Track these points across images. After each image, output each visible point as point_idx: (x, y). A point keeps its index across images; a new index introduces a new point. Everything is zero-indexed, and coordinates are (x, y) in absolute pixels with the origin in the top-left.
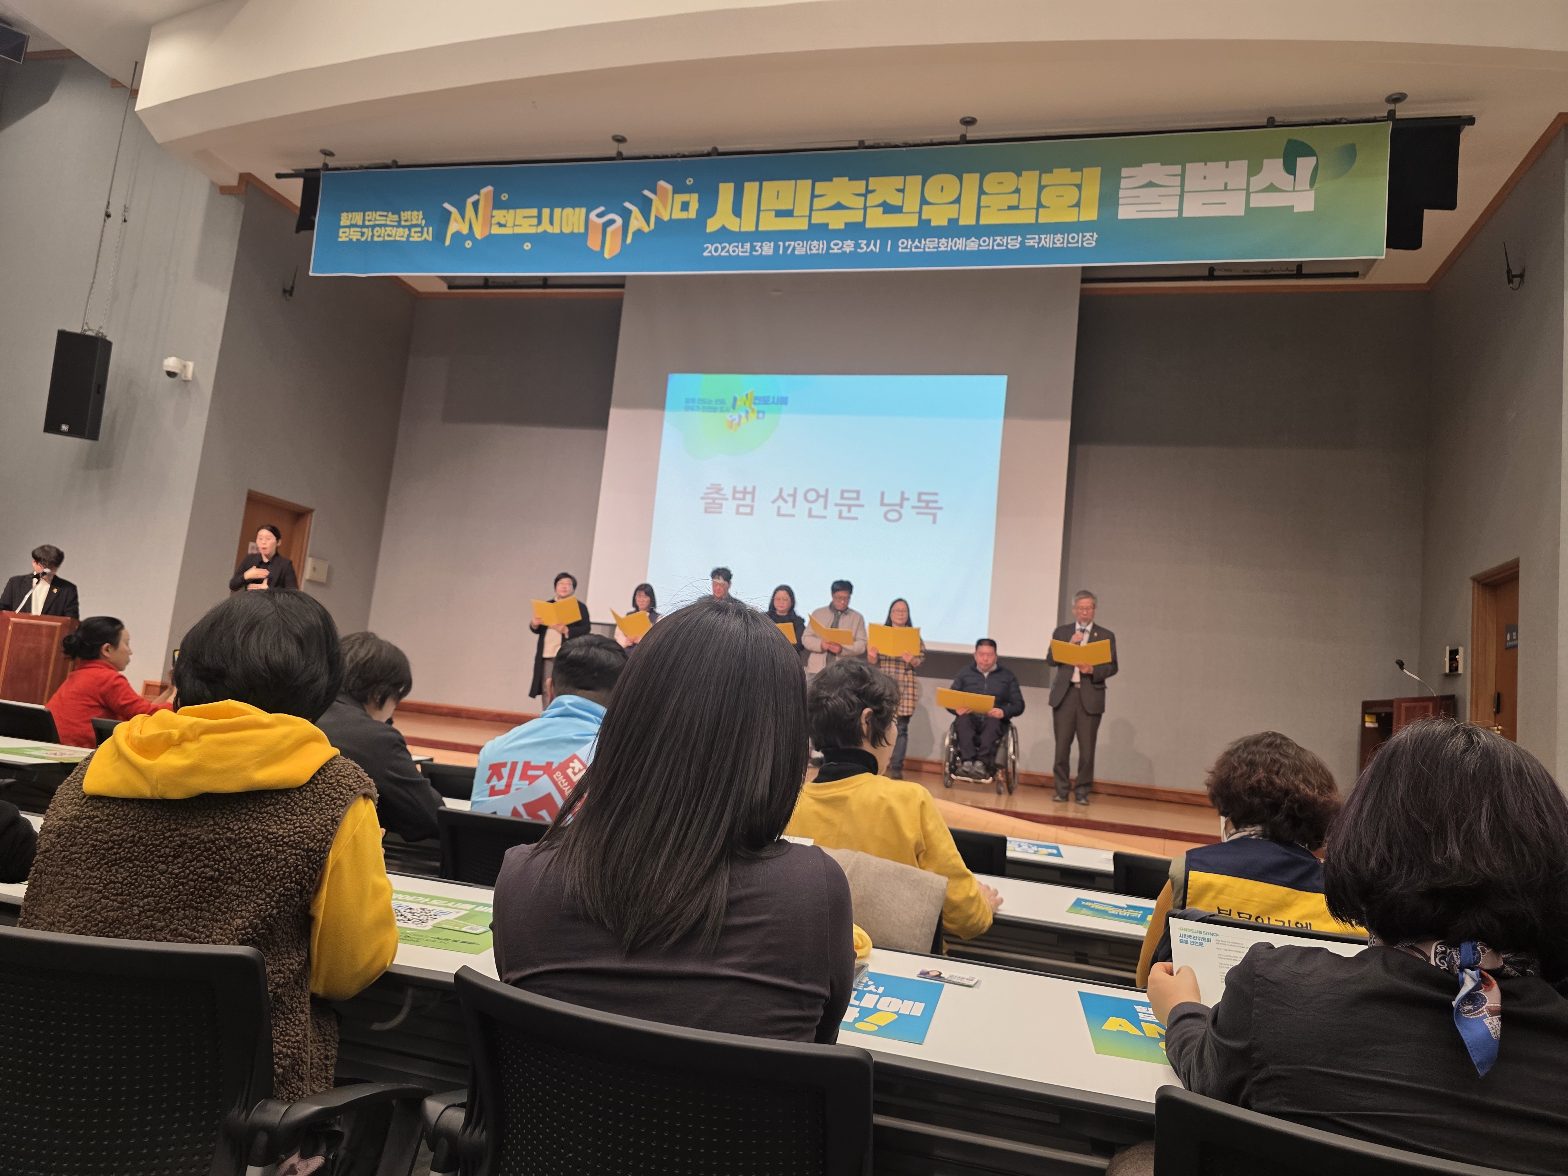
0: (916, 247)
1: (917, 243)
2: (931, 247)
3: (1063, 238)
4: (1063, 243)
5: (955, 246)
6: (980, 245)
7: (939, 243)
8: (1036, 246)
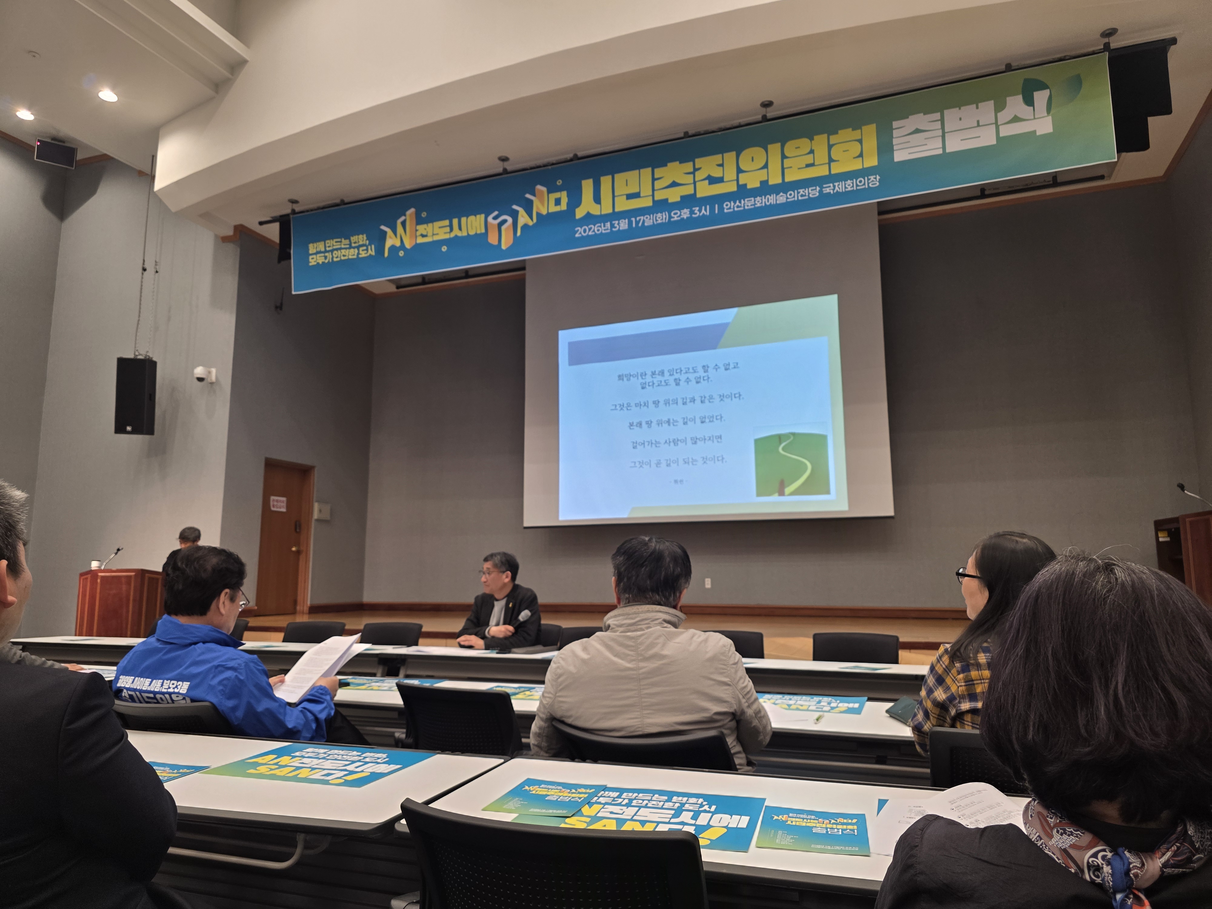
0: (738, 207)
1: (738, 203)
2: (749, 205)
3: (853, 183)
4: (853, 186)
5: (768, 202)
6: (787, 198)
7: (755, 201)
8: (832, 192)
